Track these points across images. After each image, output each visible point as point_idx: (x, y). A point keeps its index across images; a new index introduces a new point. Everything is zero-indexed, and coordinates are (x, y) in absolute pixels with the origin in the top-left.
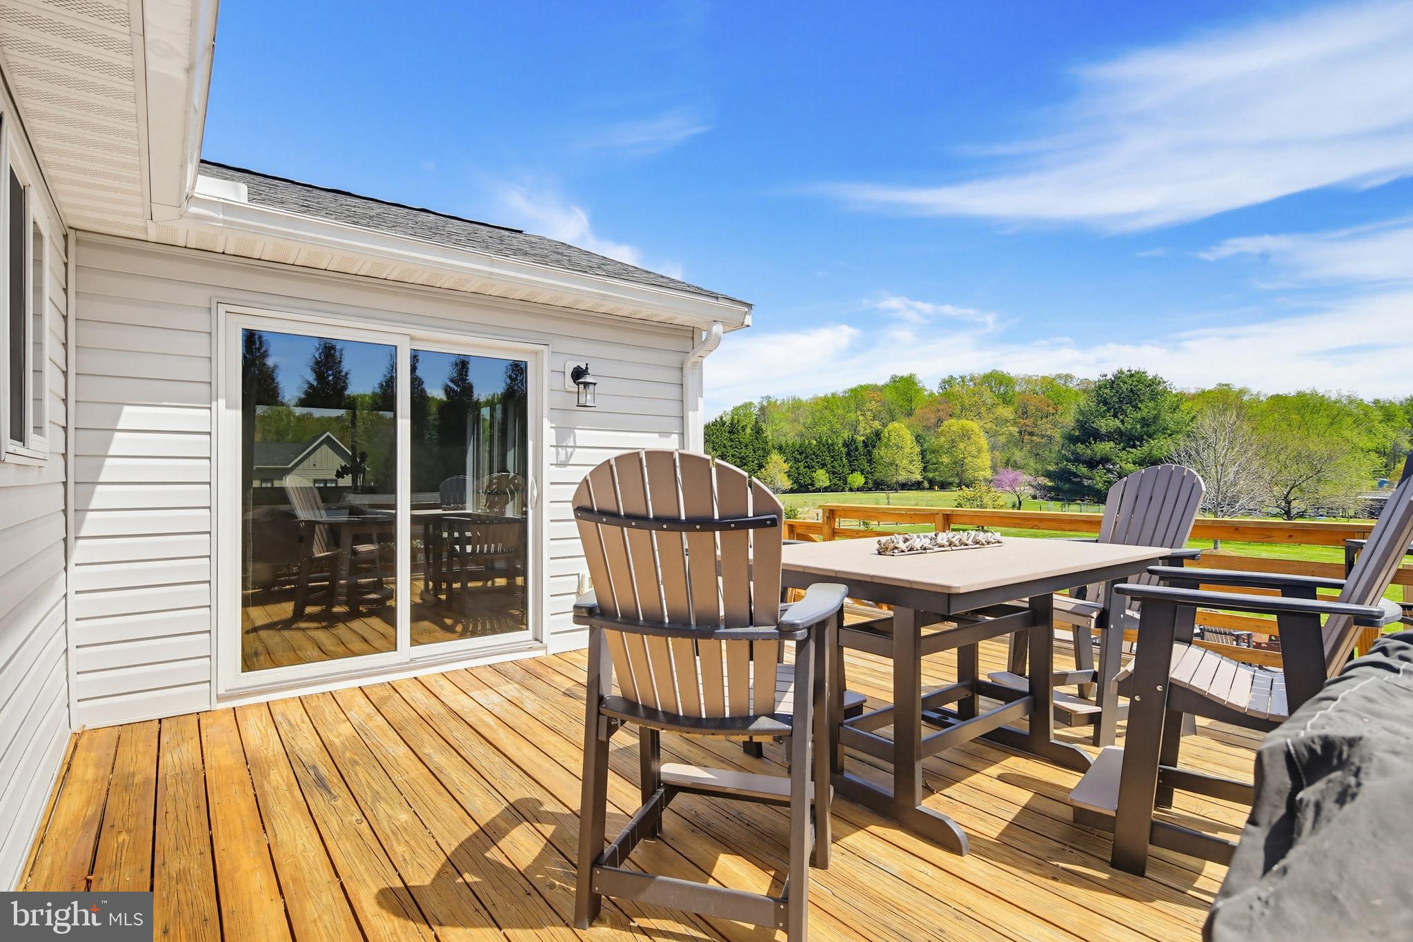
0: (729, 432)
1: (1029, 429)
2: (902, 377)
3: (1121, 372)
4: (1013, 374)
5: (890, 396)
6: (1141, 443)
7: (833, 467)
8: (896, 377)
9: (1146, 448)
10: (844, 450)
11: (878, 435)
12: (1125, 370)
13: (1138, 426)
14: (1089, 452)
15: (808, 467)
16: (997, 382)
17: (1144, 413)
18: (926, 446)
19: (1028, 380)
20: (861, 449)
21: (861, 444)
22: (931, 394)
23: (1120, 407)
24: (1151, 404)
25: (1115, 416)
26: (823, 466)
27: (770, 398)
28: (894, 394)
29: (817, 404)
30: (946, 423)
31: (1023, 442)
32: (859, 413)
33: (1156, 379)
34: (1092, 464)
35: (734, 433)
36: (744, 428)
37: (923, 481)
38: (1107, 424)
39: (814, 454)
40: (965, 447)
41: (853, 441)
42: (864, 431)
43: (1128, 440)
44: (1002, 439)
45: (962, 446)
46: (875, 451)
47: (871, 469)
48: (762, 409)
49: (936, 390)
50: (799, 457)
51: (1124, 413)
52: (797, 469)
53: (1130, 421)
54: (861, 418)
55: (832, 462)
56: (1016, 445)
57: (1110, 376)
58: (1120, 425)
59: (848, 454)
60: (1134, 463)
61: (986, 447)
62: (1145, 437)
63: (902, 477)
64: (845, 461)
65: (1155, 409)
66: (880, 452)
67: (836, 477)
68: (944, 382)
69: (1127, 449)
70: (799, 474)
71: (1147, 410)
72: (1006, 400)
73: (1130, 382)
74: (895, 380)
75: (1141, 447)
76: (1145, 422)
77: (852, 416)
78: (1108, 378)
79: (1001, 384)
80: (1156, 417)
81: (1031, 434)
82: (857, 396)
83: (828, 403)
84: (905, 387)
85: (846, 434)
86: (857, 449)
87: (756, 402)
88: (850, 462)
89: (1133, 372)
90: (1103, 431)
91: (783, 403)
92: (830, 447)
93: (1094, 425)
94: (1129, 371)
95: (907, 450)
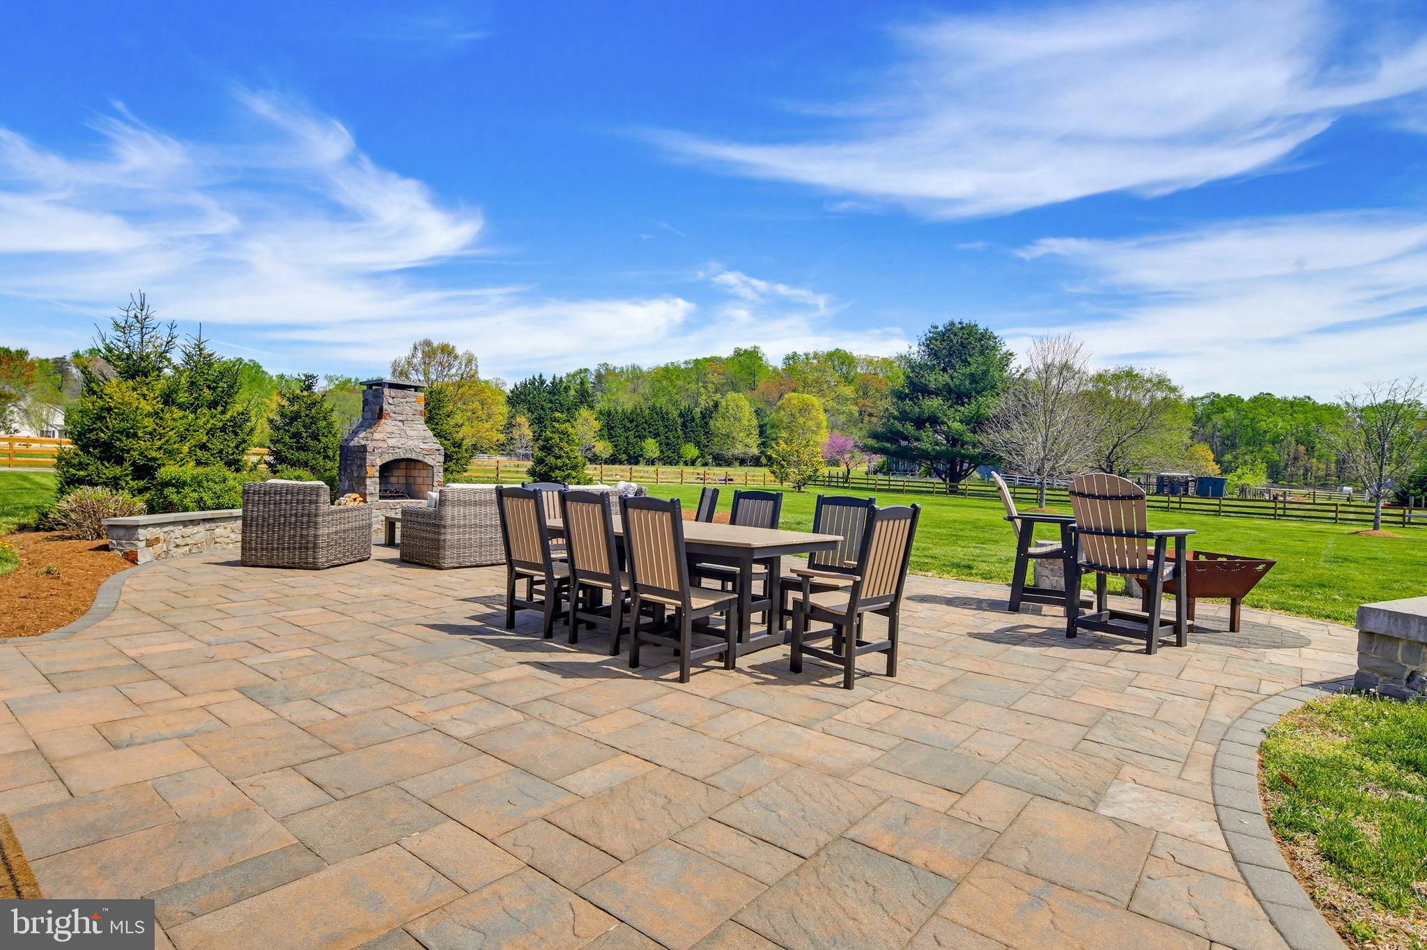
0: (550, 393)
1: (869, 410)
2: (746, 351)
3: (952, 324)
4: (855, 354)
5: (732, 369)
6: (969, 401)
7: (667, 438)
8: (741, 350)
9: (973, 406)
10: (680, 421)
11: (716, 405)
12: (957, 321)
13: (967, 383)
14: (917, 409)
15: (639, 436)
16: (840, 360)
17: (973, 368)
18: (766, 420)
19: (870, 362)
20: (698, 421)
21: (699, 415)
22: (775, 369)
23: (950, 361)
24: (980, 359)
25: (944, 370)
26: (656, 435)
27: (607, 365)
28: (737, 367)
29: (657, 373)
30: (786, 396)
31: (862, 422)
32: (701, 384)
33: (986, 333)
34: (919, 423)
35: (555, 394)
36: (567, 389)
37: (760, 457)
38: (936, 379)
39: (646, 423)
40: (805, 423)
41: (690, 410)
42: (704, 402)
43: (957, 396)
44: (842, 418)
45: (801, 420)
46: (711, 422)
47: (708, 442)
48: (599, 377)
49: (780, 365)
50: (628, 425)
51: (953, 367)
52: (627, 438)
53: (958, 376)
54: (702, 390)
55: (666, 433)
56: (855, 425)
57: (941, 328)
58: (949, 380)
59: (684, 425)
60: (961, 421)
61: (825, 424)
62: (973, 394)
63: (739, 450)
64: (680, 432)
65: (984, 364)
66: (717, 424)
67: (670, 449)
68: (788, 358)
69: (956, 406)
70: (628, 445)
71: (976, 366)
72: (848, 380)
73: (961, 335)
74: (738, 353)
75: (969, 405)
76: (973, 378)
77: (693, 386)
78: (939, 329)
79: (843, 363)
80: (985, 373)
81: (870, 415)
82: (700, 368)
83: (668, 373)
84: (748, 361)
85: (684, 404)
86: (693, 419)
87: (593, 368)
88: (685, 433)
89: (964, 325)
90: (932, 386)
91: (622, 371)
92: (664, 416)
93: (923, 380)
94: (960, 323)
95: (745, 422)
